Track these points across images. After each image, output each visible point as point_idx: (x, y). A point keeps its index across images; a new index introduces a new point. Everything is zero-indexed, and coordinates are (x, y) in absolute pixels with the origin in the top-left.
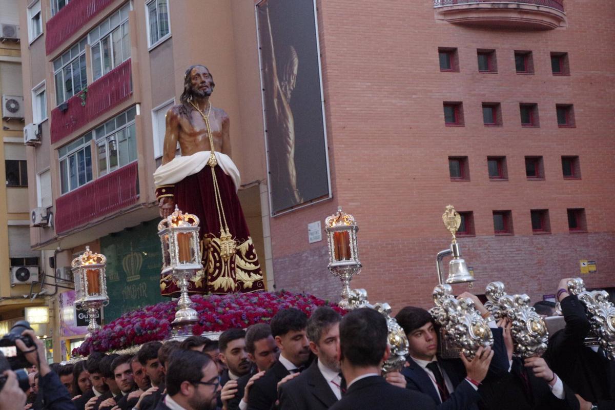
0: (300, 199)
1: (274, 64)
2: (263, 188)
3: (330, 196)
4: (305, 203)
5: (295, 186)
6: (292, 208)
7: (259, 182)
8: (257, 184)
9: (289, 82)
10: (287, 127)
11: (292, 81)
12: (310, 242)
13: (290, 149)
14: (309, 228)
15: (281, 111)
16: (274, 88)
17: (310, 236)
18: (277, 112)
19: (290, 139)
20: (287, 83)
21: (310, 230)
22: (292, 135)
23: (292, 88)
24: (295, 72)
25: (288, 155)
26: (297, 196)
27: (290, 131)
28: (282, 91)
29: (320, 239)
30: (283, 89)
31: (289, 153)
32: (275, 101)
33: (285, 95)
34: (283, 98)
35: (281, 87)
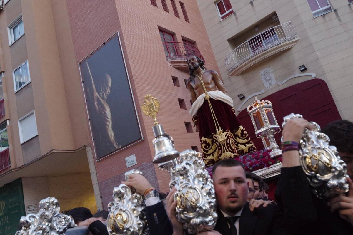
0: (119, 146)
1: (94, 86)
2: (88, 149)
3: (143, 139)
4: (122, 148)
5: (114, 141)
6: (112, 153)
7: (85, 146)
8: (84, 147)
9: (105, 91)
10: (106, 113)
11: (108, 90)
12: (128, 167)
13: (108, 123)
14: (126, 160)
15: (100, 107)
16: (95, 97)
17: (127, 164)
18: (98, 108)
19: (108, 118)
20: (104, 92)
21: (127, 161)
22: (109, 117)
23: (108, 93)
24: (110, 84)
25: (107, 127)
26: (115, 145)
27: (108, 114)
28: (100, 97)
29: (136, 163)
30: (101, 96)
31: (108, 125)
32: (96, 104)
33: (103, 98)
34: (101, 100)
35: (99, 95)
